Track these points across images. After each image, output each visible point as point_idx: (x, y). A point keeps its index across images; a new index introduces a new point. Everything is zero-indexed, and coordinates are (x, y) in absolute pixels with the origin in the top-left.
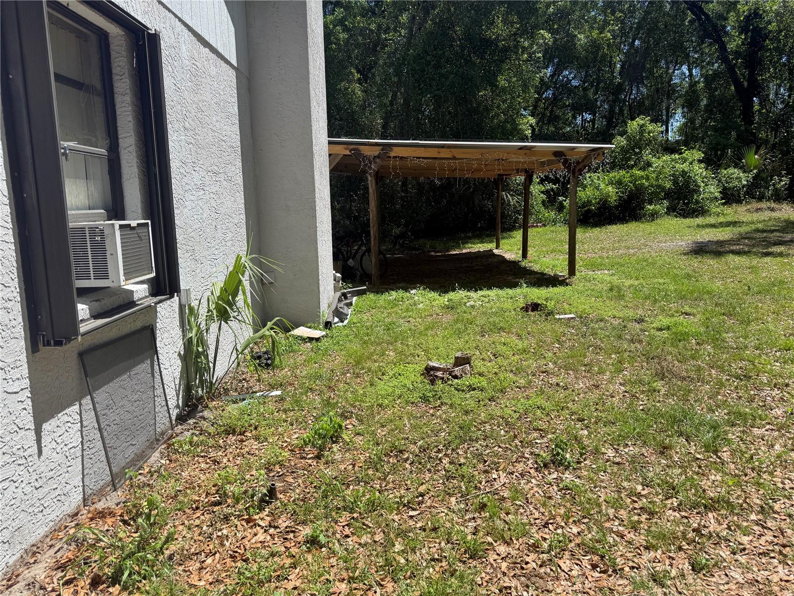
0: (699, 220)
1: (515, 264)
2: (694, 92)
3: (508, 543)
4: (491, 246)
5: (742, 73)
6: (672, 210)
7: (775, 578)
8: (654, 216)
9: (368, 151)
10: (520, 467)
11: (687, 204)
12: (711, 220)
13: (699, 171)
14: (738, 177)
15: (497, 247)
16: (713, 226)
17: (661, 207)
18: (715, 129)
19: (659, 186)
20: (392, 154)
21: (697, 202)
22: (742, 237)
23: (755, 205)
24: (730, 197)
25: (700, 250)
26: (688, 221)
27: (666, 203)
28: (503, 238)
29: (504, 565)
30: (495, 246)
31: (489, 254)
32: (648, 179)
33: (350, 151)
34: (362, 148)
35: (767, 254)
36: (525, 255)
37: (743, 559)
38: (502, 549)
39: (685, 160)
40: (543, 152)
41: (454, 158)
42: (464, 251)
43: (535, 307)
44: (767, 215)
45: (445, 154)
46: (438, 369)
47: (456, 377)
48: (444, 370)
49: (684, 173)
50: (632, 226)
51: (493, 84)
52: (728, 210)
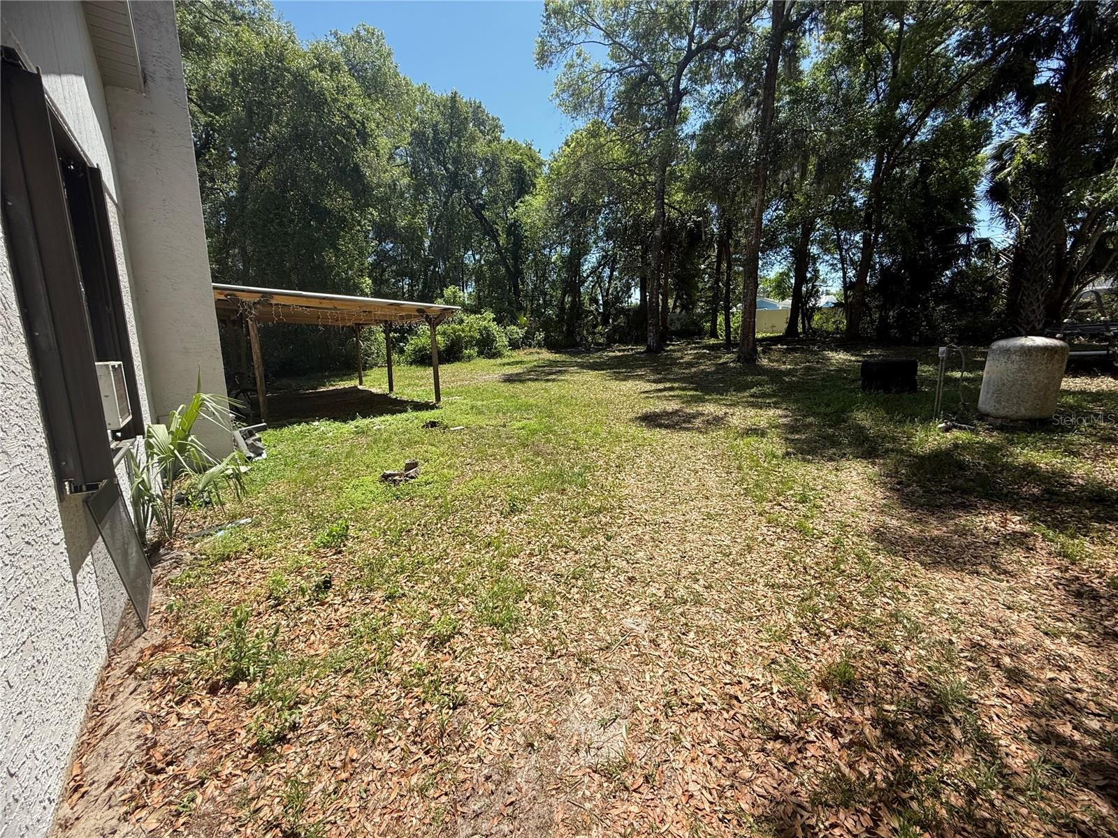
0: (499, 361)
1: (384, 396)
2: (482, 271)
3: (517, 557)
4: (353, 383)
5: (510, 262)
6: (480, 353)
7: (639, 532)
8: (470, 358)
9: (245, 297)
10: (494, 518)
11: (490, 350)
12: (506, 360)
13: (494, 326)
14: (518, 332)
15: (361, 383)
16: (508, 364)
17: (473, 351)
18: (497, 298)
19: (471, 337)
20: (273, 302)
21: (496, 348)
22: (529, 372)
23: (528, 350)
24: (514, 345)
25: (509, 379)
26: (492, 361)
27: (476, 349)
28: (366, 375)
29: (522, 568)
30: (358, 382)
31: (354, 390)
32: (463, 331)
33: (226, 296)
34: (238, 293)
35: (548, 381)
36: (391, 389)
37: (624, 529)
38: (516, 561)
39: (485, 319)
40: (409, 309)
41: (335, 308)
42: (331, 388)
43: (433, 424)
44: (536, 357)
45: (325, 304)
46: (394, 475)
47: (412, 478)
48: (400, 475)
49: (485, 328)
50: (457, 365)
51: (334, 246)
52: (514, 354)
